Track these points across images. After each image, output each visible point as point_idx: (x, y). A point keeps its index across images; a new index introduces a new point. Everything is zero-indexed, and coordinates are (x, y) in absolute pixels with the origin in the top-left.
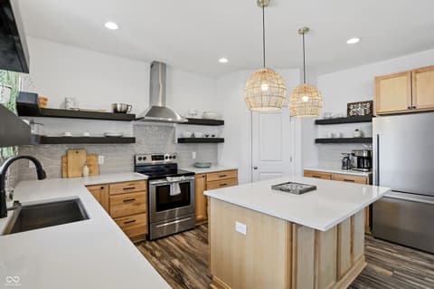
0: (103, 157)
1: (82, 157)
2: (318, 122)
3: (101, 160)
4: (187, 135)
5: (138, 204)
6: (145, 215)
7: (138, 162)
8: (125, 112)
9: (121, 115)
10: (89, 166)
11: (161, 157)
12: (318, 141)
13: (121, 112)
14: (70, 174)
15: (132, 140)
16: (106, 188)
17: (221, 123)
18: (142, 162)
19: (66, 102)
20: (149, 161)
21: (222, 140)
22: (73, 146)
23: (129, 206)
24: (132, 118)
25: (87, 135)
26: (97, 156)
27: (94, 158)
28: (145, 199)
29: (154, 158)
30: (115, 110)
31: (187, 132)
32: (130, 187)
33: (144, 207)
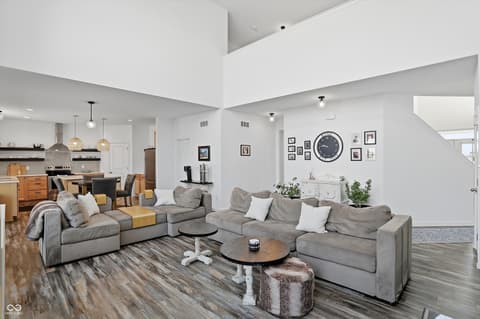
0: (29, 167)
1: (18, 166)
4: (76, 157)
7: (47, 169)
8: (40, 147)
10: (21, 170)
11: (62, 168)
13: (37, 147)
14: (11, 174)
18: (50, 169)
20: (53, 169)
21: (100, 159)
24: (43, 150)
27: (24, 167)
29: (56, 168)
30: (34, 146)
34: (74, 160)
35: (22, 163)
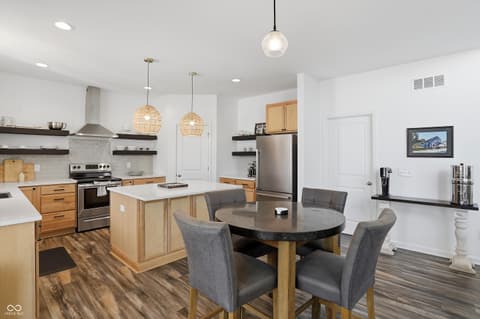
0: (39, 165)
1: (19, 165)
2: (235, 138)
3: (37, 168)
4: (121, 148)
5: (68, 203)
6: (74, 212)
7: (72, 170)
8: (60, 129)
9: (56, 131)
10: (25, 173)
11: (96, 167)
12: (235, 154)
13: (56, 129)
14: (6, 179)
15: (66, 152)
16: (38, 189)
17: (155, 138)
18: (77, 170)
19: (3, 120)
20: (83, 169)
21: (155, 153)
22: (9, 156)
23: (59, 204)
24: (66, 133)
25: (23, 147)
26: (33, 165)
27: (30, 166)
28: (74, 199)
29: (88, 167)
30: (51, 128)
31: (121, 145)
32: (61, 189)
33: (73, 205)
34: (116, 153)
35: (29, 158)
